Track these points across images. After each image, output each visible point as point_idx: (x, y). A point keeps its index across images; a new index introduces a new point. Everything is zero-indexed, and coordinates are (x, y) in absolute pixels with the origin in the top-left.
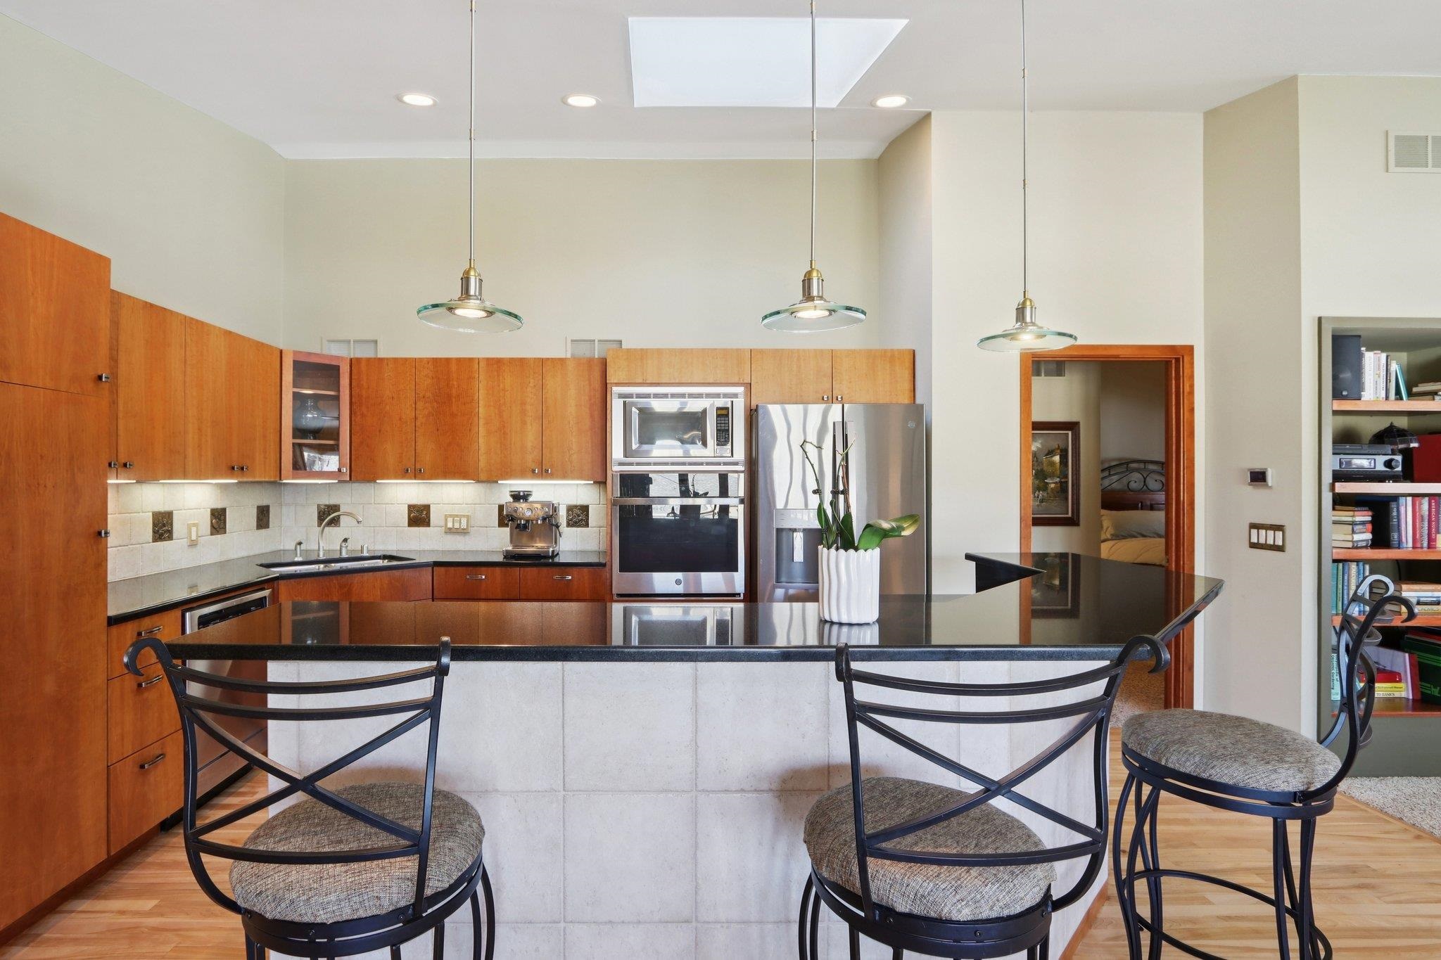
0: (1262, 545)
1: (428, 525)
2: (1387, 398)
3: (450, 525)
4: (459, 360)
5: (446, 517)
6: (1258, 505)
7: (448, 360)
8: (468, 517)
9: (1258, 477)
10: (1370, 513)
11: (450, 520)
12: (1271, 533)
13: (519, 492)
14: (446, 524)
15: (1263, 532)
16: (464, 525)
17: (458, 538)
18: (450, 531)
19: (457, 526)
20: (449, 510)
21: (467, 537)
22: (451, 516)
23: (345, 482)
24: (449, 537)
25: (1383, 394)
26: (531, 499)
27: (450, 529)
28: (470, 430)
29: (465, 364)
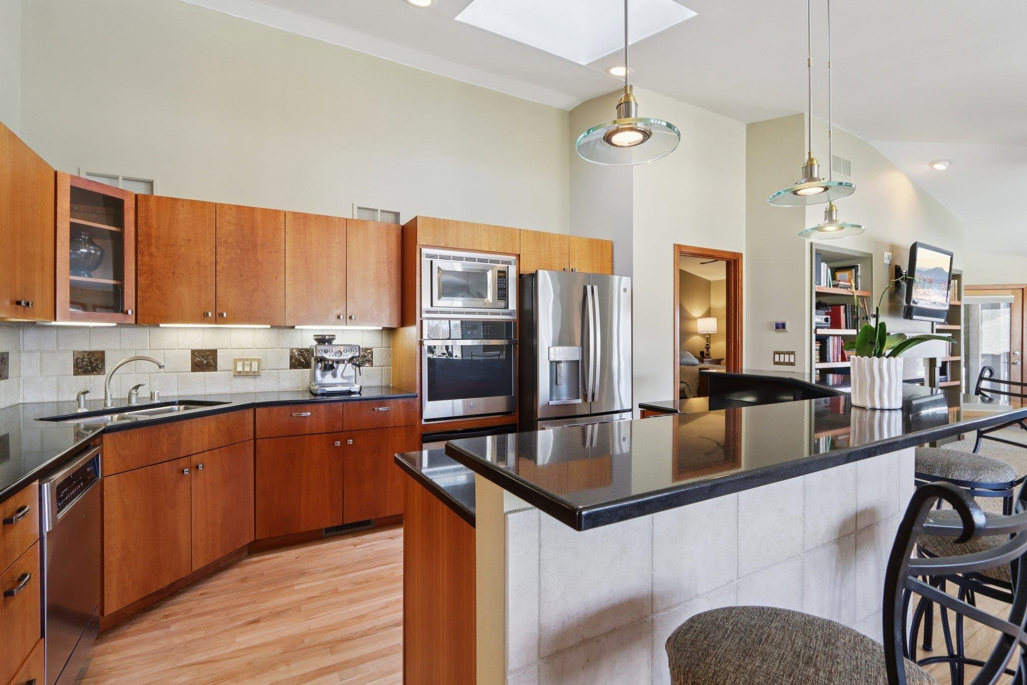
0: (782, 362)
1: (215, 368)
2: (827, 286)
3: (240, 369)
4: (265, 211)
5: (235, 362)
6: (780, 341)
7: (252, 209)
8: (259, 361)
9: (781, 326)
10: (819, 345)
11: (240, 364)
12: (787, 356)
13: (325, 336)
14: (236, 368)
15: (782, 356)
16: (255, 367)
17: (249, 381)
18: (239, 374)
19: (247, 369)
20: (237, 354)
21: (258, 380)
22: (240, 360)
23: (128, 325)
24: (239, 381)
25: (826, 285)
26: (334, 342)
27: (240, 372)
28: (276, 278)
29: (272, 215)
